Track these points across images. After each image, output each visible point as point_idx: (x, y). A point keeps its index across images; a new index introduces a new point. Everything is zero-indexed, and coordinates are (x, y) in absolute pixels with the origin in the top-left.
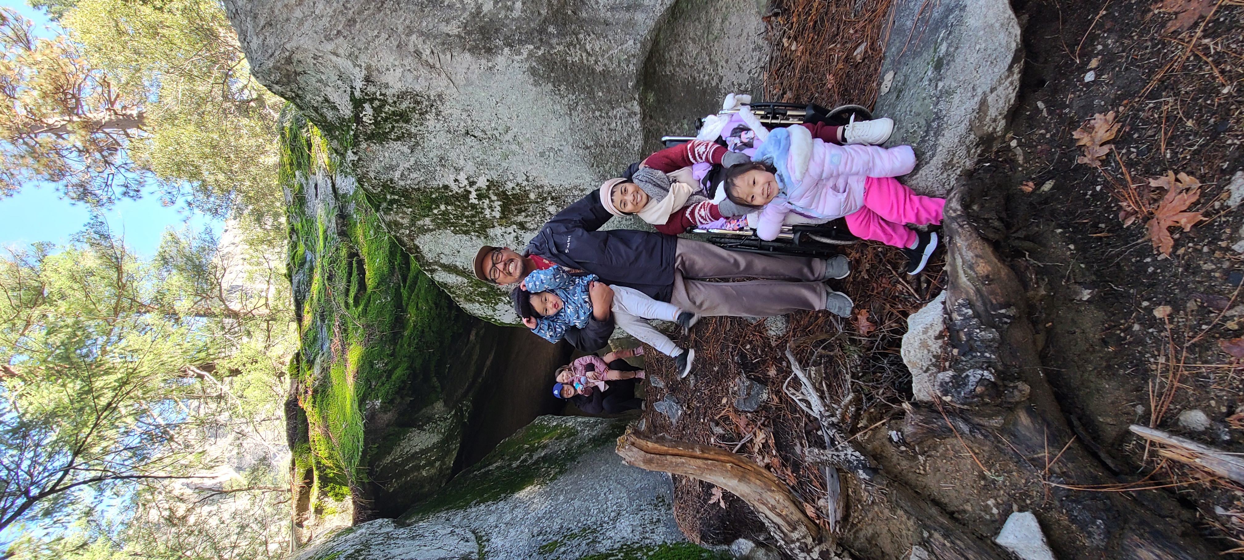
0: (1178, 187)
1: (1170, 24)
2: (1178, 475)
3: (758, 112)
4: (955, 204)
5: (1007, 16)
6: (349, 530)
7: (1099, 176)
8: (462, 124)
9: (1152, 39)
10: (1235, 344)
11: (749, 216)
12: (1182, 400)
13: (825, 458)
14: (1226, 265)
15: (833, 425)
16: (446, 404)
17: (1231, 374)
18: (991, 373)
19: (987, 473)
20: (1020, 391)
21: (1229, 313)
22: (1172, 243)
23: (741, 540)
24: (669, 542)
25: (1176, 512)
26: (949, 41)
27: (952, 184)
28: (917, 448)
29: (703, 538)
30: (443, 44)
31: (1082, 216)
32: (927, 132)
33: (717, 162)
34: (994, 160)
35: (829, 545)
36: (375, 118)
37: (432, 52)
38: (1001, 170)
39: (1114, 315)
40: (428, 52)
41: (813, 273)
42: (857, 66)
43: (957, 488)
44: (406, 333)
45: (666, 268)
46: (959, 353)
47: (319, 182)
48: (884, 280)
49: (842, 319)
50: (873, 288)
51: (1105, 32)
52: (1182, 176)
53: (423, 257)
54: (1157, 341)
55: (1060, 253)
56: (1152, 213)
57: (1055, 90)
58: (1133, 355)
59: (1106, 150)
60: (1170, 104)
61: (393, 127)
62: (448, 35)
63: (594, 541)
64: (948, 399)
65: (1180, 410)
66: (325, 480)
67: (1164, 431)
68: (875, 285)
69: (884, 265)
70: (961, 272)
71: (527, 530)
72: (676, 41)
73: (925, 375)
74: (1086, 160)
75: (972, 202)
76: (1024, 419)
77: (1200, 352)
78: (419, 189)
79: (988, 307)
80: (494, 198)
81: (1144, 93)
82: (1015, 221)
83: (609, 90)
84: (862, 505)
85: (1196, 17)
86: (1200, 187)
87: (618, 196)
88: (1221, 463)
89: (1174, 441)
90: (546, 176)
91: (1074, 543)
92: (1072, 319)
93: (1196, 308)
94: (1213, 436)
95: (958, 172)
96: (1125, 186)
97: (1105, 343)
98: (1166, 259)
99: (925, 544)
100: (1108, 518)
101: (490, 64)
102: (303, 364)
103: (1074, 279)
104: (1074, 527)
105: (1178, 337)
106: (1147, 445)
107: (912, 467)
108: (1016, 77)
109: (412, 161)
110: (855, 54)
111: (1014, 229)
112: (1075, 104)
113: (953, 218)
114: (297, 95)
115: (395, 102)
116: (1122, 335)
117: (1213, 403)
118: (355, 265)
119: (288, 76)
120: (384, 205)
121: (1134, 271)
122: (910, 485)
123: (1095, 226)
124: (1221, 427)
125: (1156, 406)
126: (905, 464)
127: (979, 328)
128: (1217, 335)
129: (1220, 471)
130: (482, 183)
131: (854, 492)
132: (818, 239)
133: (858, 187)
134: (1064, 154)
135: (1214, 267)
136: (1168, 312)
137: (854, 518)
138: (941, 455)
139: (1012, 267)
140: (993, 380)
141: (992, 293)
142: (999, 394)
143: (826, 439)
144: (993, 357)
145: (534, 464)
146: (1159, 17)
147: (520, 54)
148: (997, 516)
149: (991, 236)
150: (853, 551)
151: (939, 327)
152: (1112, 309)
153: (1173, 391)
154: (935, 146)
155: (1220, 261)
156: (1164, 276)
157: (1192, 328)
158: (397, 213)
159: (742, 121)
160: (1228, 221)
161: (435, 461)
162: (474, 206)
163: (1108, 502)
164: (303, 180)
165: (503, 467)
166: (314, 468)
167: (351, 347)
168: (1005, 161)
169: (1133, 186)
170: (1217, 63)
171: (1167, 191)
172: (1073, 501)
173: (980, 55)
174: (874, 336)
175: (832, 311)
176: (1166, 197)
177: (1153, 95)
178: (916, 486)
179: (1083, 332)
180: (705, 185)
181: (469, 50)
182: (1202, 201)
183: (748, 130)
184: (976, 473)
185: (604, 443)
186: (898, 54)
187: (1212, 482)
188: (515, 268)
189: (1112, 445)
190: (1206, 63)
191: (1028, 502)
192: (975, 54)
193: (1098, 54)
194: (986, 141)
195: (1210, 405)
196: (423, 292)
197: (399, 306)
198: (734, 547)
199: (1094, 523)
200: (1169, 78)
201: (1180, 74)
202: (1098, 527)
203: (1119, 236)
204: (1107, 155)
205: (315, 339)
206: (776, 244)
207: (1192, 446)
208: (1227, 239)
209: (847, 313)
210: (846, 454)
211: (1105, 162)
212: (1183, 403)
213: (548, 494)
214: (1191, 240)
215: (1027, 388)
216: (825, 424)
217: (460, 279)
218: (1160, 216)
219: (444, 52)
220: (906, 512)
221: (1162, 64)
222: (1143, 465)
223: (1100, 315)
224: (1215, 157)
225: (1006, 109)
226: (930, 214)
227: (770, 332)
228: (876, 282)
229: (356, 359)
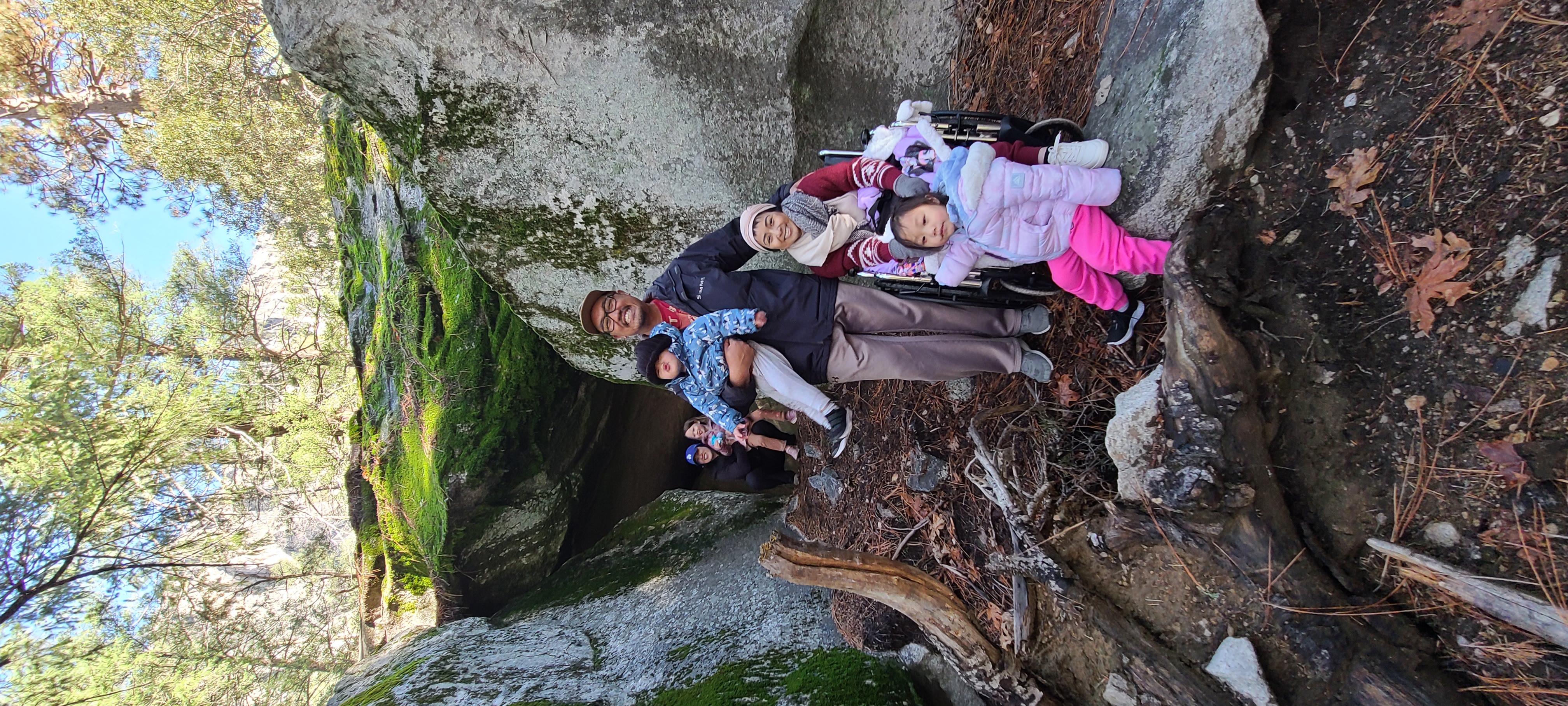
0: (1445, 251)
1: (1450, 40)
2: (1419, 596)
3: (940, 126)
4: (1178, 259)
5: (1253, 18)
6: (432, 632)
7: (1353, 228)
8: (563, 127)
9: (1428, 58)
10: (1495, 447)
11: (926, 259)
12: (1431, 509)
13: (1011, 565)
14: (1493, 350)
15: (1022, 524)
16: (549, 477)
17: (1488, 482)
18: (1210, 473)
19: (1200, 588)
20: (1243, 496)
21: (1491, 409)
22: (1432, 318)
23: (913, 645)
24: (825, 647)
25: (1414, 640)
26: (1180, 47)
27: (1177, 227)
28: (1120, 556)
29: (866, 643)
30: (536, 20)
31: (1329, 278)
32: (1149, 161)
33: (888, 187)
34: (1230, 199)
35: (1012, 672)
36: (449, 118)
37: (522, 31)
38: (1237, 213)
39: (1359, 402)
40: (516, 30)
41: (1005, 327)
42: (1067, 63)
43: (1165, 604)
44: (497, 389)
45: (823, 322)
46: (1174, 445)
47: (378, 193)
48: (1092, 339)
49: (1040, 384)
50: (1078, 348)
51: (1372, 44)
52: (1451, 236)
53: (516, 297)
54: (1407, 437)
55: (1301, 323)
56: (1411, 280)
57: (1307, 114)
58: (1379, 452)
59: (1363, 195)
60: (1444, 144)
61: (473, 129)
62: (541, 7)
63: (734, 646)
64: (1158, 501)
65: (1428, 521)
66: (400, 570)
67: (1404, 546)
68: (1080, 345)
69: (1092, 321)
70: (1181, 346)
71: (652, 632)
72: (839, 17)
73: (1133, 469)
74: (1339, 207)
75: (1199, 256)
76: (1246, 527)
77: (1455, 454)
78: (508, 210)
79: (1211, 390)
80: (606, 222)
81: (1414, 127)
82: (1249, 281)
83: (752, 82)
84: (1053, 623)
85: (1482, 34)
86: (1470, 252)
87: (761, 228)
88: (1468, 588)
89: (1416, 559)
90: (672, 195)
91: (1296, 674)
92: (1311, 407)
93: (1454, 401)
94: (1462, 553)
95: (1186, 212)
96: (1384, 244)
97: (1346, 435)
98: (1425, 338)
99: (1124, 671)
100: (1335, 647)
101: (597, 48)
102: (367, 426)
103: (1316, 356)
104: (1295, 656)
105: (1431, 434)
106: (1387, 560)
107: (1114, 577)
108: (1261, 96)
109: (499, 174)
110: (1065, 46)
111: (1248, 292)
112: (1330, 134)
113: (1175, 276)
114: (345, 85)
115: (474, 97)
116: (1367, 427)
117: (1465, 515)
118: (428, 302)
119: (331, 60)
120: (464, 230)
121: (1385, 350)
122: (1110, 599)
123: (1345, 291)
124: (1472, 544)
125: (1400, 515)
126: (1105, 571)
127: (1199, 417)
128: (1476, 435)
129: (1467, 597)
130: (590, 203)
131: (1044, 606)
132: (1011, 288)
133: (1064, 222)
134: (1313, 198)
135: (1479, 351)
136: (1422, 404)
137: (1044, 636)
138: (1149, 564)
139: (1243, 341)
140: (1212, 481)
141: (1217, 373)
142: (1218, 498)
143: (1014, 540)
144: (1214, 451)
145: (660, 550)
146: (1438, 30)
147: (636, 33)
148: (1209, 640)
149: (1220, 301)
150: (1040, 678)
151: (1152, 412)
152: (1356, 396)
153: (1421, 499)
154: (1158, 180)
155: (1486, 344)
156: (1420, 359)
157: (1448, 424)
158: (481, 240)
159: (919, 136)
160: (1499, 296)
161: (537, 546)
162: (580, 233)
163: (1336, 628)
164: (357, 190)
165: (622, 554)
166: (386, 555)
167: (427, 406)
168: (1243, 201)
169: (1393, 244)
170: (1503, 95)
171: (1431, 253)
172: (1297, 626)
173: (1218, 67)
174: (1077, 408)
175: (1028, 374)
176: (1431, 260)
177: (1424, 131)
178: (1118, 599)
179: (1322, 421)
180: (873, 217)
181: (570, 29)
182: (1472, 269)
183: (927, 148)
184: (1188, 588)
185: (747, 525)
186: (1119, 52)
187: (1456, 608)
188: (633, 317)
189: (1347, 557)
190: (1490, 94)
191: (1246, 624)
192: (1211, 66)
193: (1362, 72)
194: (1221, 175)
195: (1461, 517)
196: (517, 337)
197: (487, 355)
198: (904, 653)
199: (1319, 653)
200: (1444, 110)
201: (1458, 106)
202: (1323, 658)
203: (1371, 305)
204: (1365, 202)
205: (381, 395)
206: (960, 292)
207: (1437, 567)
208: (1497, 318)
209: (1046, 378)
210: (1036, 561)
211: (1362, 210)
212: (1431, 513)
213: (678, 587)
214: (1455, 316)
215: (1250, 492)
216: (1013, 523)
217: (564, 324)
218: (1421, 285)
219: (536, 31)
220: (1104, 632)
221: (1438, 92)
222: (1381, 582)
223: (1342, 401)
224: (1491, 214)
225: (1247, 136)
226: (1148, 260)
227: (951, 395)
228: (1082, 341)
229: (434, 421)
